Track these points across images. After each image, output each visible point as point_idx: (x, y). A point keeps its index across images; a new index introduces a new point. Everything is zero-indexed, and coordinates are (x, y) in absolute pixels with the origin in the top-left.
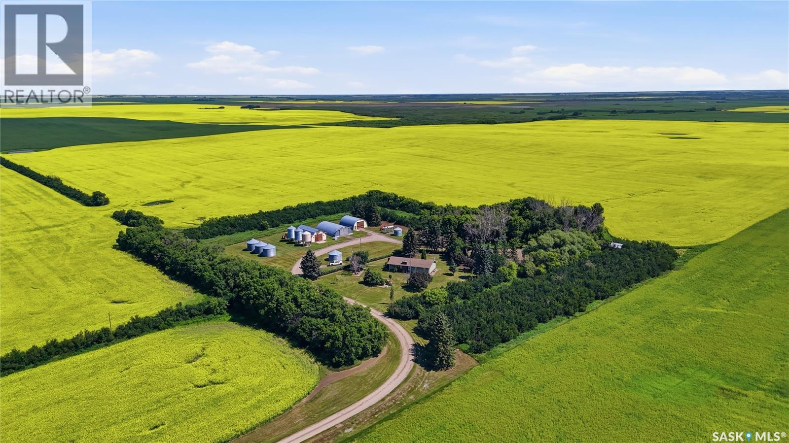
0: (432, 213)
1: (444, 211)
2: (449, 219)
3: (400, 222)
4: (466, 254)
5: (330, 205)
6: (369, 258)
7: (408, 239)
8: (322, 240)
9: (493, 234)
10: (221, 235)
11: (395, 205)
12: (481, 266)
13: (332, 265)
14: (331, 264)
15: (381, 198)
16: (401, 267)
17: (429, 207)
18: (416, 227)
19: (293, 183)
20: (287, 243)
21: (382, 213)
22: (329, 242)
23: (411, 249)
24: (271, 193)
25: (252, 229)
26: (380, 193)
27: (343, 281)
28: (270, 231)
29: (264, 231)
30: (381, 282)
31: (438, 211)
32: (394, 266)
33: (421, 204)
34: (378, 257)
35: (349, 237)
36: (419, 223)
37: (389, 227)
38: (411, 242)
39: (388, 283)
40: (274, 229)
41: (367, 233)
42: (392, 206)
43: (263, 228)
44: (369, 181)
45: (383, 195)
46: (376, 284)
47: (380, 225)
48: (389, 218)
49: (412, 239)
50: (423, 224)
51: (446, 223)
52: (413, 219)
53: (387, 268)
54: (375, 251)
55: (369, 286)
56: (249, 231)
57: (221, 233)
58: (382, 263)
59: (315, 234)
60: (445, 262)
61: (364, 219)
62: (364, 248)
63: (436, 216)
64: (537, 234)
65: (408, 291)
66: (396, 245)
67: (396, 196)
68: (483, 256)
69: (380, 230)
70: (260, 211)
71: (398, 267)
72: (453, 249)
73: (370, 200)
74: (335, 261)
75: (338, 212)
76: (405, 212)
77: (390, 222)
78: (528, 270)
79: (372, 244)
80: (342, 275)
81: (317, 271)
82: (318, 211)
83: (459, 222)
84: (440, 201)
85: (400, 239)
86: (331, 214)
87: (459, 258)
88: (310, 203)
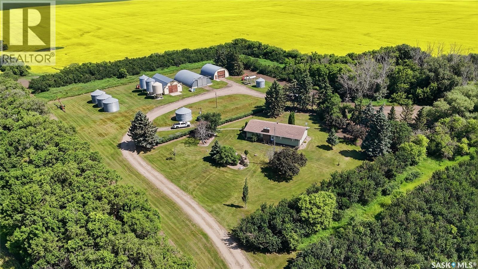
0: (297, 61)
1: (310, 59)
2: (318, 70)
3: (263, 72)
4: (345, 116)
5: (195, 53)
6: (223, 118)
7: (272, 93)
8: (177, 91)
9: (372, 88)
10: (75, 83)
11: (260, 53)
12: (376, 141)
13: (178, 128)
14: (175, 126)
15: (246, 46)
16: (262, 136)
17: (293, 55)
18: (280, 77)
19: (173, 34)
20: (139, 95)
21: (245, 62)
22: (184, 93)
23: (274, 107)
24: (149, 42)
25: (110, 77)
26: (245, 41)
27: (184, 154)
28: (129, 79)
29: (122, 79)
30: (234, 161)
31: (303, 59)
32: (253, 134)
33: (285, 52)
34: (234, 117)
35: (207, 88)
36: (284, 73)
37: (251, 77)
38: (276, 99)
39: (242, 163)
40: (133, 77)
41: (227, 83)
42: (256, 55)
43: (121, 76)
44: (237, 32)
45: (247, 43)
46: (227, 163)
47: (242, 75)
48: (252, 67)
49: (277, 95)
50: (288, 74)
51: (314, 73)
52: (277, 68)
53: (243, 135)
54: (232, 108)
55: (216, 167)
56: (108, 79)
57: (77, 81)
58: (237, 126)
59: (169, 85)
60: (317, 126)
61: (226, 68)
62: (221, 103)
63: (302, 65)
64: (428, 88)
65: (270, 178)
66: (257, 99)
67: (260, 44)
68: (381, 126)
69: (242, 80)
70: (127, 58)
71: (257, 135)
72: (328, 110)
73: (235, 48)
74: (181, 122)
75: (202, 60)
76: (269, 61)
77: (253, 71)
78: (445, 147)
79: (231, 97)
80: (185, 143)
81: (150, 141)
82: (182, 59)
83: (330, 72)
84: (305, 50)
85: (263, 92)
86: (195, 62)
87: (338, 123)
88: (177, 51)
